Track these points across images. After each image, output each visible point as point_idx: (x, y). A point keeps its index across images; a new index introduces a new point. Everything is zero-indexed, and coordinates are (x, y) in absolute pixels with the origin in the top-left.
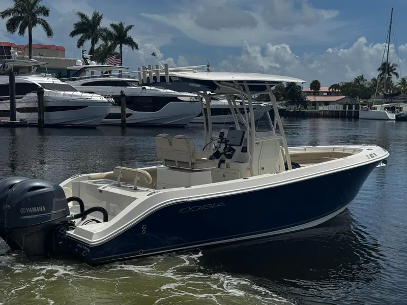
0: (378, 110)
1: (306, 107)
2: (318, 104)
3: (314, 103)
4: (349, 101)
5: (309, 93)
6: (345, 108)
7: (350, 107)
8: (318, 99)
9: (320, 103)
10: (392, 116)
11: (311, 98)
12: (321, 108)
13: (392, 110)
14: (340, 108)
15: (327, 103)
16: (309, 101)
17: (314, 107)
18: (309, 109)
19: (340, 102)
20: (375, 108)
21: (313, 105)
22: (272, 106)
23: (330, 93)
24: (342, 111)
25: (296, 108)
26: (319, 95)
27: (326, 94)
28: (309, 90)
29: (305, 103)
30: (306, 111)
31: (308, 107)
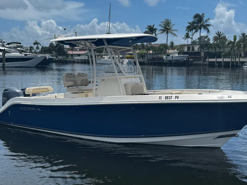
0: (106, 59)
1: (67, 58)
2: (74, 56)
3: (72, 55)
6: (89, 58)
8: (74, 53)
9: (75, 55)
11: (70, 52)
12: (76, 58)
14: (86, 58)
15: (79, 55)
16: (69, 54)
17: (72, 57)
18: (70, 59)
19: (86, 54)
20: (104, 58)
21: (71, 56)
22: (45, 57)
23: (81, 49)
24: (87, 60)
25: (62, 58)
26: (74, 51)
27: (79, 50)
28: (69, 48)
29: (67, 55)
30: (68, 59)
31: (69, 57)
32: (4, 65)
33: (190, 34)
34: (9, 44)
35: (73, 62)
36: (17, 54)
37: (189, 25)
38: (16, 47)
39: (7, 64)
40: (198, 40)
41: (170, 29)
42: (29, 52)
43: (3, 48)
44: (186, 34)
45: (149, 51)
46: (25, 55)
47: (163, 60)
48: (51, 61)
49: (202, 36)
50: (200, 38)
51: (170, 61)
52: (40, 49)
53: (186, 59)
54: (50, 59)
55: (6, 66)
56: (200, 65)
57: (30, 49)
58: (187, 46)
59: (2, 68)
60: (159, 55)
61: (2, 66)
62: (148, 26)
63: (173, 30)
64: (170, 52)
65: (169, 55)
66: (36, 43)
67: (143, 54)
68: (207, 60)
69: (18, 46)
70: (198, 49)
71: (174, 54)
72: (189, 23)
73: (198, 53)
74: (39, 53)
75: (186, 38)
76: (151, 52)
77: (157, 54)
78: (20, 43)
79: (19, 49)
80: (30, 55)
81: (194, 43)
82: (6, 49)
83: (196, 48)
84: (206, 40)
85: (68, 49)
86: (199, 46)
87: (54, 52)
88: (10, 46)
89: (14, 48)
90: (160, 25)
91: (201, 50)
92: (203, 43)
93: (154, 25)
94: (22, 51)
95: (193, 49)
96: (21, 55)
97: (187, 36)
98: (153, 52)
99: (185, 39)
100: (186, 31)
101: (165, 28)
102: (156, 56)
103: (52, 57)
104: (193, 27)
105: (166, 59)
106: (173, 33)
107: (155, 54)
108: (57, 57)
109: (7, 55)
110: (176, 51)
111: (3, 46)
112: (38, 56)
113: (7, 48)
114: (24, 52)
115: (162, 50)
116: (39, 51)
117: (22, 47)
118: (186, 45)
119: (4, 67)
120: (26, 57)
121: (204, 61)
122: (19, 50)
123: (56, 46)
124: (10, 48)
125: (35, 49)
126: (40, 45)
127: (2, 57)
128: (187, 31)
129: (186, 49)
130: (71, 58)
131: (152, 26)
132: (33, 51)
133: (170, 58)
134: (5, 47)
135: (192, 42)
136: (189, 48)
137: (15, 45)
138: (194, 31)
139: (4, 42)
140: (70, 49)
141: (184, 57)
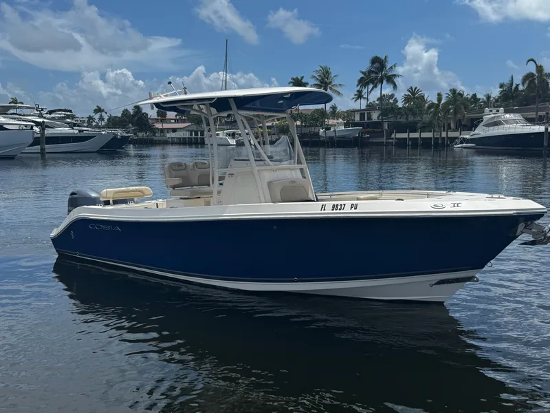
0: (221, 136)
1: (154, 135)
2: (166, 131)
3: (162, 130)
4: (194, 127)
5: (157, 120)
6: (191, 135)
7: (196, 134)
8: (166, 126)
9: (168, 130)
10: (232, 142)
11: (159, 126)
12: (168, 135)
13: (233, 135)
14: (187, 135)
15: (174, 130)
16: (157, 128)
17: (162, 134)
18: (158, 136)
19: (187, 129)
20: (218, 135)
21: (161, 132)
22: (114, 134)
23: (178, 120)
24: (188, 138)
25: (145, 135)
26: (167, 123)
27: (173, 121)
28: (156, 117)
29: (154, 131)
30: (155, 138)
31: (157, 134)
32: (43, 149)
33: (365, 91)
34: (50, 112)
35: (165, 143)
36: (65, 130)
37: (362, 76)
38: (64, 118)
39: (49, 148)
40: (377, 102)
41: (330, 83)
42: (87, 127)
43: (40, 120)
44: (358, 91)
45: (295, 121)
46: (80, 131)
47: (320, 137)
48: (125, 141)
49: (384, 95)
50: (381, 99)
51: (331, 138)
52: (106, 120)
53: (357, 135)
54: (123, 137)
55: (47, 151)
56: (381, 144)
57: (88, 122)
58: (359, 113)
59: (40, 155)
60: (313, 129)
61: (39, 151)
62: (292, 79)
63: (334, 85)
64: (330, 123)
65: (329, 129)
66: (98, 110)
67: (285, 127)
68: (393, 136)
69: (68, 116)
70: (378, 118)
71: (338, 127)
72: (363, 73)
73: (378, 124)
74: (103, 127)
75: (358, 99)
76: (299, 123)
77: (308, 127)
78: (70, 111)
79: (68, 120)
80: (87, 131)
81: (371, 107)
82: (45, 120)
83: (375, 116)
84: (391, 101)
85: (155, 119)
86: (379, 112)
87: (130, 125)
88: (53, 115)
89: (60, 119)
90: (314, 77)
91: (382, 119)
92: (386, 106)
93: (302, 78)
94: (75, 125)
95: (369, 118)
96: (72, 131)
97: (359, 96)
98: (302, 123)
99: (356, 101)
100: (357, 86)
101: (321, 82)
102: (307, 130)
103: (127, 135)
104: (369, 79)
105: (324, 135)
106: (336, 91)
107: (305, 127)
108: (135, 134)
109: (48, 132)
110: (341, 120)
111: (41, 116)
112: (103, 133)
113: (48, 119)
114: (79, 126)
115: (317, 120)
116: (103, 123)
117: (73, 117)
118: (358, 111)
119: (43, 152)
120: (82, 135)
121: (389, 137)
122: (68, 123)
123: (134, 116)
124: (53, 119)
125: (97, 120)
126: (106, 113)
127: (39, 135)
128: (359, 87)
129: (357, 118)
130: (161, 136)
131: (300, 78)
132: (94, 124)
133: (330, 133)
134: (44, 118)
135: (367, 106)
136: (362, 116)
137: (62, 114)
138: (371, 86)
139: (42, 110)
140: (158, 120)
141: (355, 132)
